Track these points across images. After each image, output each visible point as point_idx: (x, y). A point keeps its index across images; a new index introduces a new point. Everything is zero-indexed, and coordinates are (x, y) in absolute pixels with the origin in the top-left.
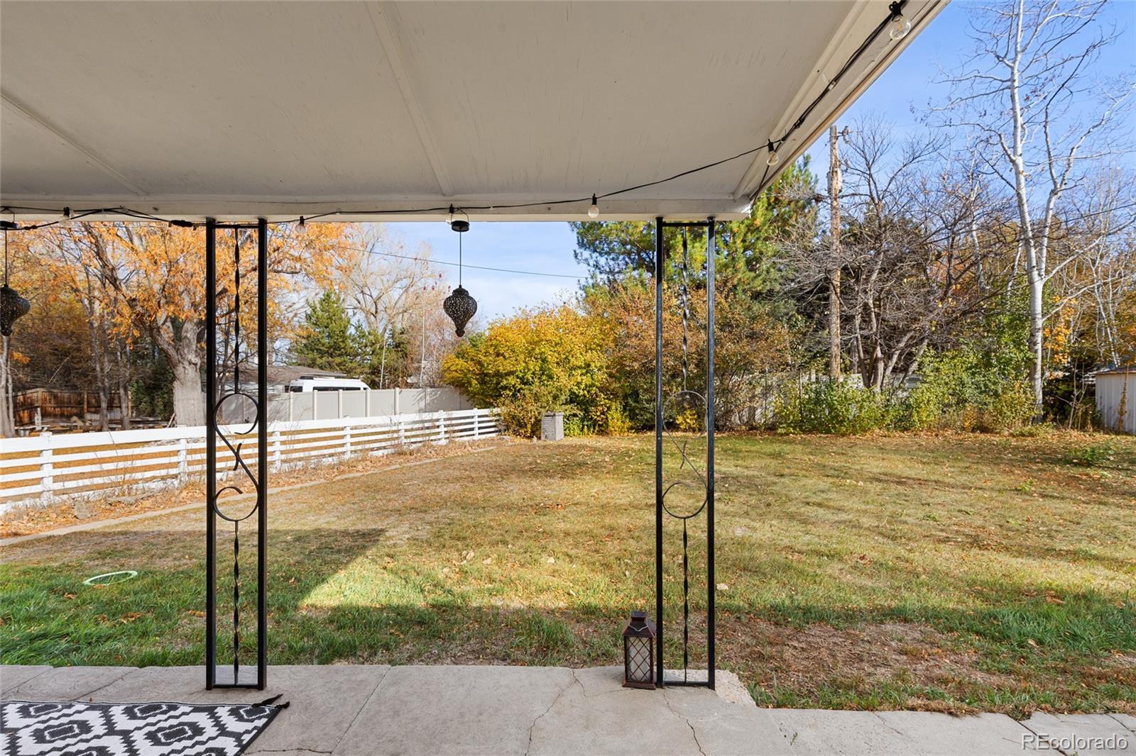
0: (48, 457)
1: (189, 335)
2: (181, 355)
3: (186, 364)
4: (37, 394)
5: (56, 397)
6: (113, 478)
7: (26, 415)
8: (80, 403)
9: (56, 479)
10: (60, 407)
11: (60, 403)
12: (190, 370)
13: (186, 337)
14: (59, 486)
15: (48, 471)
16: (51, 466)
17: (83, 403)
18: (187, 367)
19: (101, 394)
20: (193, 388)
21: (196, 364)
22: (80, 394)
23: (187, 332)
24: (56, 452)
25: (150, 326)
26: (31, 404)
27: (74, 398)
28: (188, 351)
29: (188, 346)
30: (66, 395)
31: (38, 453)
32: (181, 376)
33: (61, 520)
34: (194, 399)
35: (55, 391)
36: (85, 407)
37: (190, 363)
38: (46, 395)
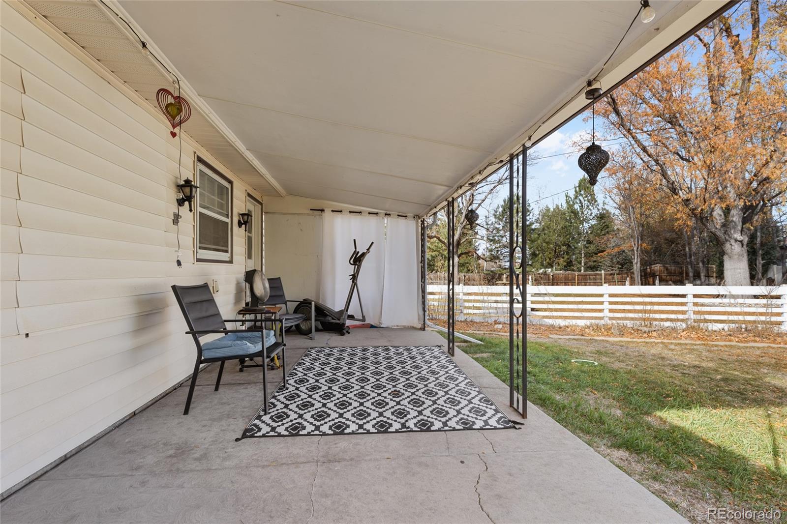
0: (606, 298)
1: (734, 219)
2: (729, 235)
3: (732, 241)
4: (657, 267)
5: (667, 269)
6: (640, 315)
7: (651, 280)
8: (681, 273)
9: (611, 311)
10: (670, 276)
11: (670, 273)
12: (736, 246)
13: (732, 221)
14: (611, 315)
15: (606, 306)
16: (608, 303)
17: (683, 274)
18: (733, 243)
19: (689, 267)
20: (740, 260)
21: (741, 242)
22: (681, 268)
23: (733, 217)
24: (611, 296)
25: (700, 216)
26: (654, 274)
27: (678, 270)
28: (735, 231)
29: (734, 228)
30: (673, 268)
31: (601, 295)
32: (729, 251)
33: (606, 333)
34: (740, 269)
35: (667, 265)
36: (684, 275)
37: (736, 240)
38: (662, 268)
